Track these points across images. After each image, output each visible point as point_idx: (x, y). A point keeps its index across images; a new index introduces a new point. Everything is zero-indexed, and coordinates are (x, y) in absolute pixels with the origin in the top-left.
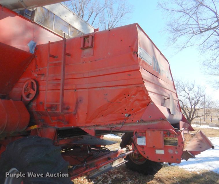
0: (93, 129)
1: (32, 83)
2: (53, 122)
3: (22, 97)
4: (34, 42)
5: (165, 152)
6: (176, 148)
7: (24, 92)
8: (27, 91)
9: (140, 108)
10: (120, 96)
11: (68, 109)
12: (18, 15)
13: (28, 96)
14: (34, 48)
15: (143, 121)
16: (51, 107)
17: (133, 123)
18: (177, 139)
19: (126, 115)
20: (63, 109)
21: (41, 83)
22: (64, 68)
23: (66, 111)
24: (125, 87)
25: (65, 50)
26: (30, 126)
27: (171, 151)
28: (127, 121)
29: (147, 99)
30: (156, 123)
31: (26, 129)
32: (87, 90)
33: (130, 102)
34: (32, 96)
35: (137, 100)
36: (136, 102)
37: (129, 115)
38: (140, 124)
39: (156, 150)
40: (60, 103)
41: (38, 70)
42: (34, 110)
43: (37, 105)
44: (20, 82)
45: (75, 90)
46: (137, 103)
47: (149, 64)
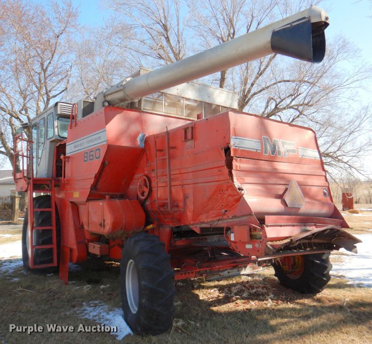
0: (198, 226)
1: (145, 179)
2: (166, 220)
3: (138, 196)
4: (143, 134)
5: (253, 246)
6: (261, 242)
7: (139, 191)
8: (141, 189)
9: (234, 203)
10: (215, 192)
11: (177, 206)
12: (125, 110)
13: (143, 194)
14: (143, 142)
15: (235, 217)
16: (164, 205)
17: (228, 219)
18: (261, 233)
19: (223, 211)
20: (173, 206)
21: (153, 179)
22: (169, 164)
23: (176, 209)
24: (218, 183)
25: (169, 144)
26: (146, 225)
27: (257, 245)
28: (225, 217)
29: (238, 195)
30: (245, 218)
31: (143, 229)
32: (192, 186)
33: (225, 197)
34: (146, 194)
35: (230, 195)
36: (230, 197)
37: (226, 211)
38: (234, 220)
39: (246, 245)
40: (168, 201)
41: (149, 165)
42: (149, 209)
43: (152, 203)
44: (135, 179)
45: (182, 185)
46: (231, 199)
47: (255, 150)
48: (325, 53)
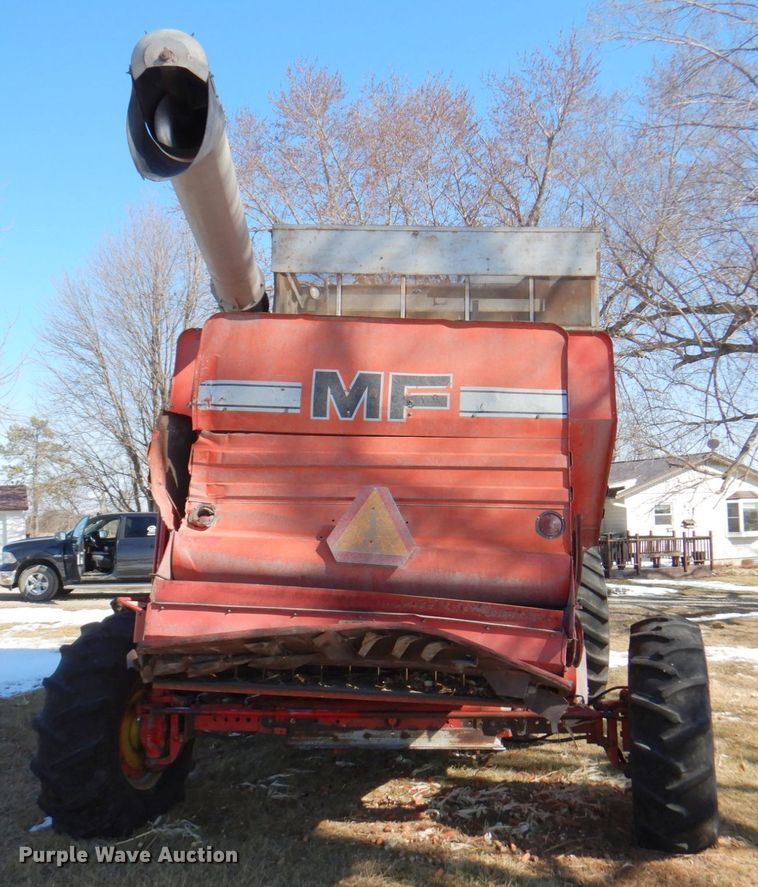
47: (282, 411)
48: (204, 128)
